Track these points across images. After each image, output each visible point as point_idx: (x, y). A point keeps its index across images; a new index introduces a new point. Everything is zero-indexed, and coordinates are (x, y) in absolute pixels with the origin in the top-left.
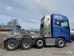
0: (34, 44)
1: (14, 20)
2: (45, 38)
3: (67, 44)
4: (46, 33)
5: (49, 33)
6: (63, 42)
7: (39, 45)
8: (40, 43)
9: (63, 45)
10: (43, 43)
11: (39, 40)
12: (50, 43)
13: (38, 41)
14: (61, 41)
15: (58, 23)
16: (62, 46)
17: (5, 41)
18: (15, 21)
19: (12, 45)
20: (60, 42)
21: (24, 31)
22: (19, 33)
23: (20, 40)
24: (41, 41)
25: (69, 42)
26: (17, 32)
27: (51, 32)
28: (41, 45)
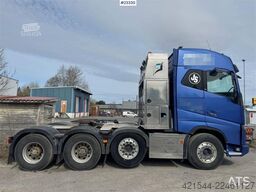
0: (108, 152)
1: (69, 71)
2: (148, 132)
3: (228, 155)
4: (149, 115)
5: (163, 115)
6: (213, 148)
7: (125, 157)
8: (129, 147)
9: (213, 159)
10: (137, 149)
11: (127, 140)
12: (166, 152)
13: (122, 143)
14: (204, 144)
15: (195, 79)
16: (208, 161)
17: (12, 138)
18: (72, 74)
19: (35, 151)
20: (200, 147)
21: (101, 106)
22: (82, 114)
23: (62, 137)
24: (131, 140)
25: (238, 149)
26: (74, 112)
27: (167, 112)
28: (131, 157)
